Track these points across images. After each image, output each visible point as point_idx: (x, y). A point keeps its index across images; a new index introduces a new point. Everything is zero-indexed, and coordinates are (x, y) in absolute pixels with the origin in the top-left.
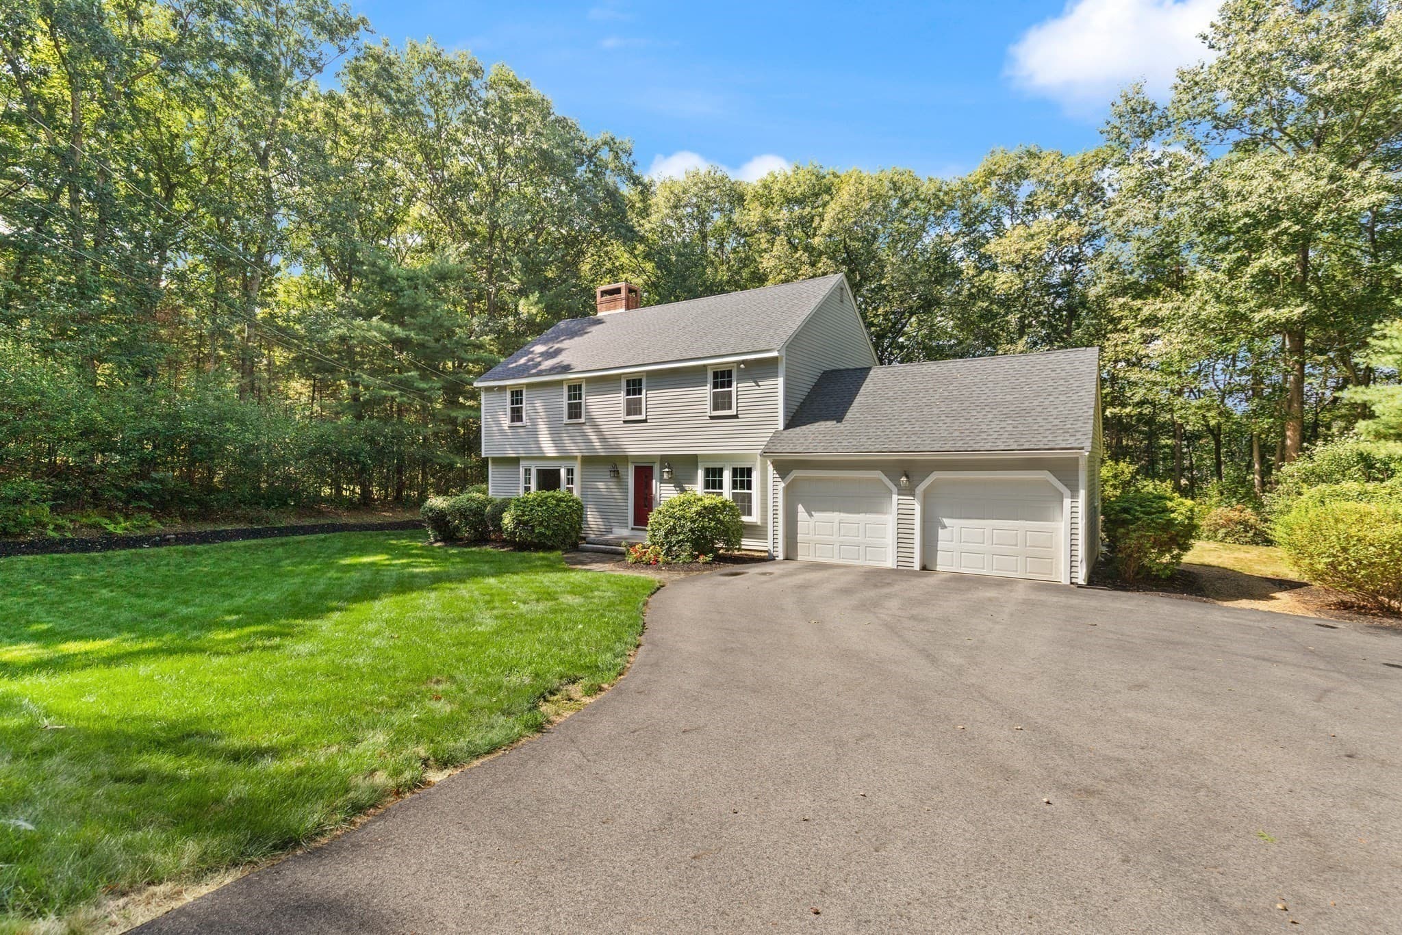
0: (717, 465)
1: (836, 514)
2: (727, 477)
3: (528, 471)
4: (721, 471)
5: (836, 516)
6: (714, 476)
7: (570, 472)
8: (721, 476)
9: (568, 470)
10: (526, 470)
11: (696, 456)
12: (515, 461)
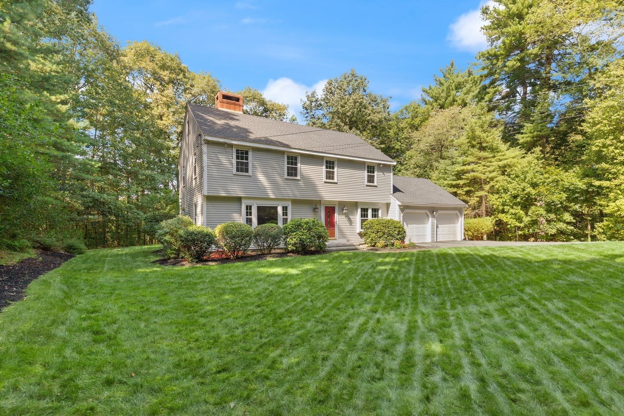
0: (365, 207)
1: (414, 225)
2: (370, 212)
3: (249, 208)
4: (367, 210)
5: (415, 226)
6: (364, 212)
7: (285, 209)
8: (367, 212)
9: (283, 207)
10: (247, 207)
11: (357, 202)
12: (239, 199)
